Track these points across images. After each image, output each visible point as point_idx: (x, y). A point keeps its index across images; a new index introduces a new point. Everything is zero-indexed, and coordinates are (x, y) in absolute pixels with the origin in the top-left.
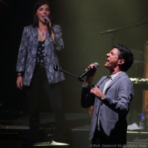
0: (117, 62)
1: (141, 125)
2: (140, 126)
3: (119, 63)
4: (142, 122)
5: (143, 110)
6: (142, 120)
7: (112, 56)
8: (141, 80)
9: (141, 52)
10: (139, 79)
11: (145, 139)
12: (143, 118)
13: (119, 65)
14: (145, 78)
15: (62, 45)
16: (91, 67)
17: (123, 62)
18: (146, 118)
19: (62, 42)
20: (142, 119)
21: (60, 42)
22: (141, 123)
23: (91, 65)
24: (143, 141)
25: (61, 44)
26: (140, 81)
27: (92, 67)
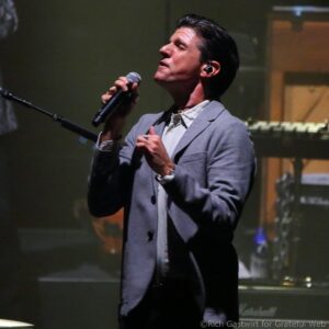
0: (198, 70)
1: (256, 265)
2: (252, 268)
3: (203, 74)
4: (257, 255)
5: (262, 219)
6: (259, 249)
7: (178, 54)
8: (255, 127)
9: (255, 40)
10: (251, 123)
11: (266, 308)
12: (263, 243)
13: (204, 80)
14: (268, 120)
15: (13, 20)
16: (119, 88)
17: (215, 71)
18: (270, 243)
19: (13, 11)
20: (258, 245)
21: (6, 11)
22: (254, 259)
23: (118, 82)
24: (262, 313)
25: (9, 17)
26: (251, 128)
27: (126, 89)
